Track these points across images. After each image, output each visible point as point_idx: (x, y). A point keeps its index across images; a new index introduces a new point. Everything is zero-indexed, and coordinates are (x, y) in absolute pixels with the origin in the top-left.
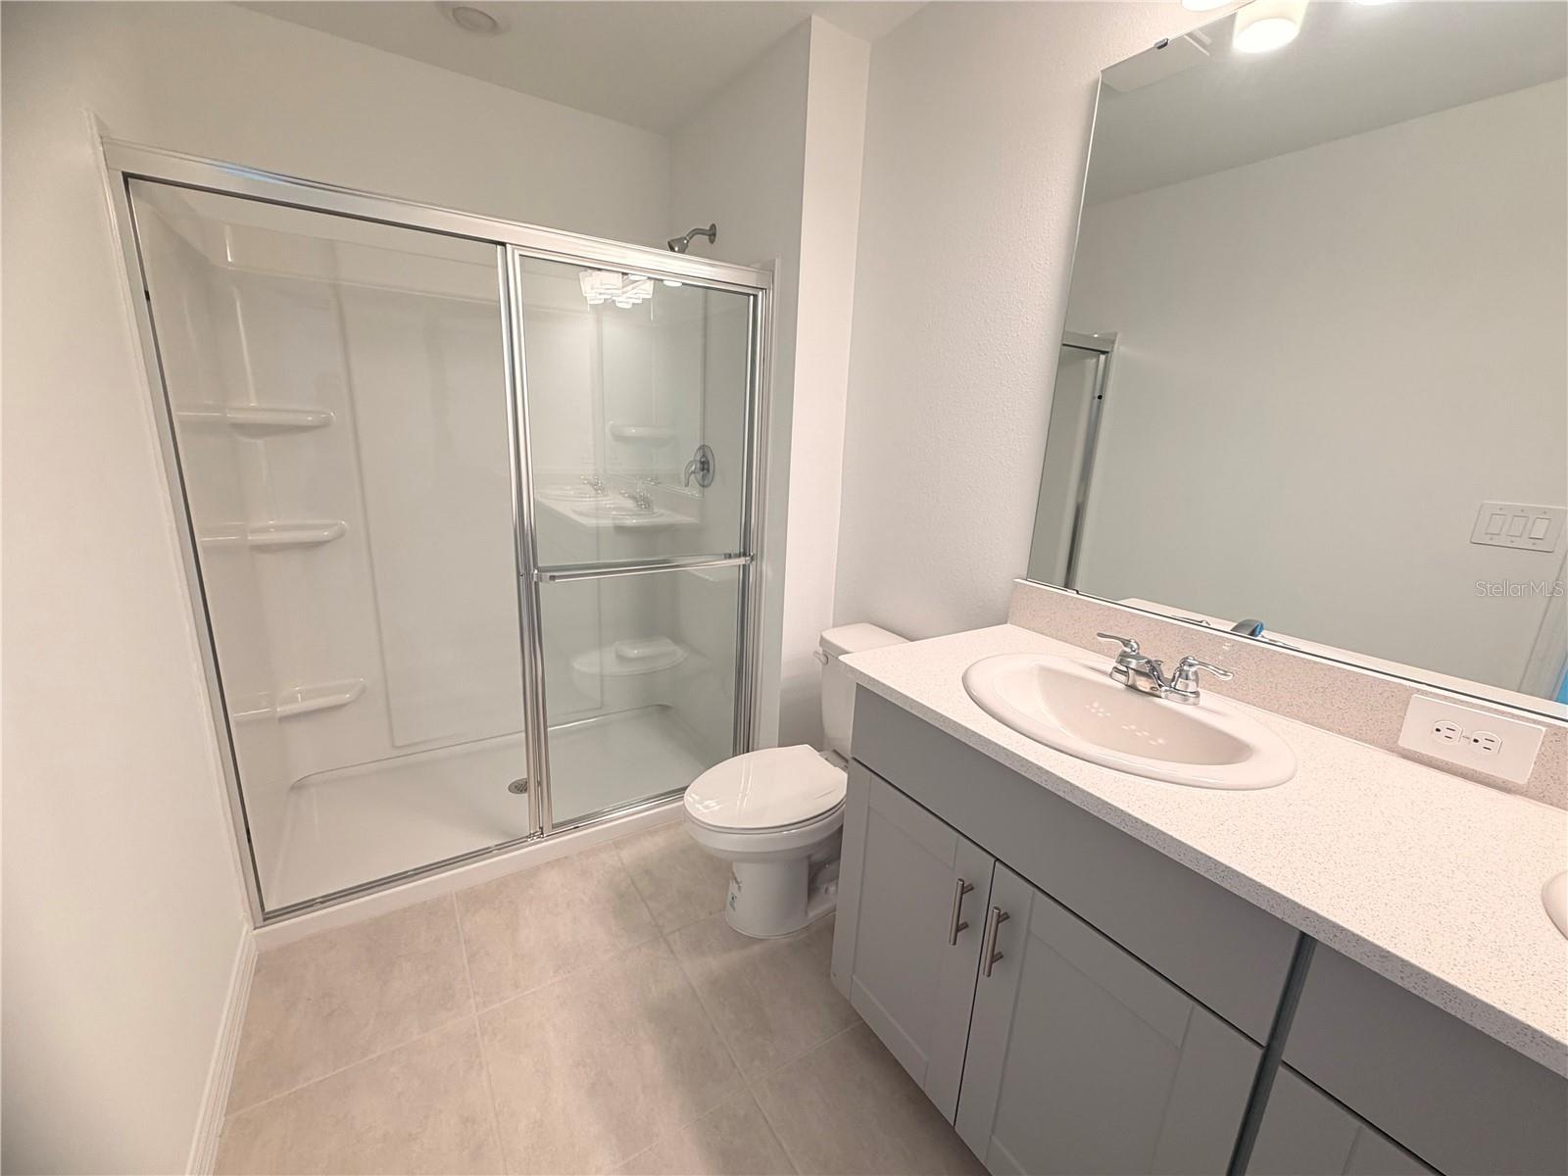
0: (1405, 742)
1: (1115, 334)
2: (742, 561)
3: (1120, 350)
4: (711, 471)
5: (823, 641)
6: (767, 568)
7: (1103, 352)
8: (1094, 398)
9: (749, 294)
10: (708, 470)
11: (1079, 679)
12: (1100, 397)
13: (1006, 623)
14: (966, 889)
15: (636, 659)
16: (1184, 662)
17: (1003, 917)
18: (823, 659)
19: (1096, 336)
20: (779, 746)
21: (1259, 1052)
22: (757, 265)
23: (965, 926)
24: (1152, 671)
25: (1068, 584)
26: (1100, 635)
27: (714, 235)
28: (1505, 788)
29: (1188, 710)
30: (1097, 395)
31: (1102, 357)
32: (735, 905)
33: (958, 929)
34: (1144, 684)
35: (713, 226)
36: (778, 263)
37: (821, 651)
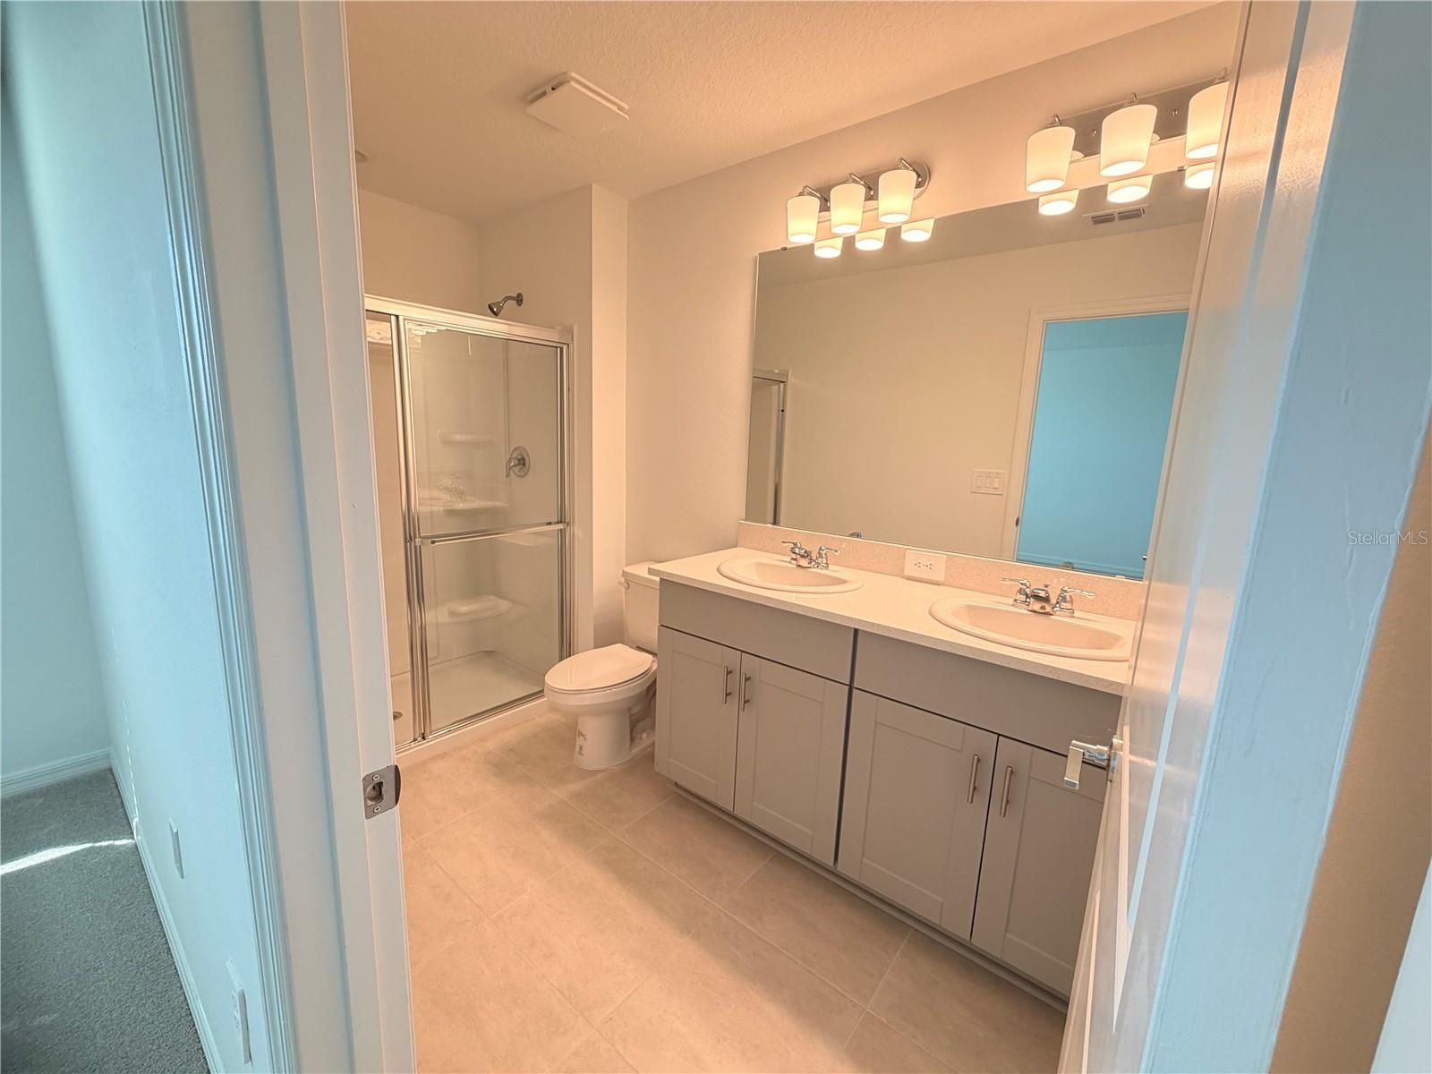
0: (906, 573)
1: (788, 371)
2: (560, 526)
3: (792, 381)
4: (527, 465)
5: (624, 574)
6: (577, 531)
7: (782, 382)
8: (779, 411)
9: (558, 348)
10: (524, 464)
11: (774, 565)
12: (783, 411)
13: (736, 546)
14: (729, 673)
15: (466, 614)
16: (820, 549)
17: (748, 679)
18: (626, 585)
19: (776, 371)
20: (595, 648)
21: (847, 688)
22: (559, 328)
23: (730, 694)
24: (807, 555)
25: (775, 523)
26: (784, 542)
27: (521, 300)
28: (937, 584)
29: (824, 572)
30: (781, 409)
31: (782, 385)
32: (583, 752)
33: (727, 695)
34: (804, 562)
35: (519, 295)
36: (575, 328)
37: (623, 580)
